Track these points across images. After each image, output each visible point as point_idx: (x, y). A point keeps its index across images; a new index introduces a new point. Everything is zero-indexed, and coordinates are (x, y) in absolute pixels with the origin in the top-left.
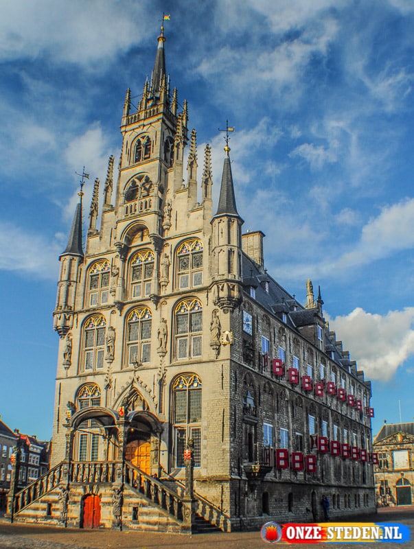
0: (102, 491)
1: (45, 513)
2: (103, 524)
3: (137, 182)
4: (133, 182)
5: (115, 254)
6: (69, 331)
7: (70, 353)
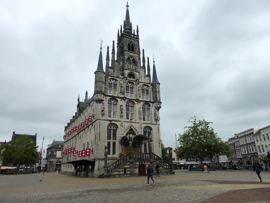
0: (146, 163)
1: (123, 173)
3: (130, 58)
4: (129, 57)
5: (120, 79)
6: (103, 102)
7: (104, 110)
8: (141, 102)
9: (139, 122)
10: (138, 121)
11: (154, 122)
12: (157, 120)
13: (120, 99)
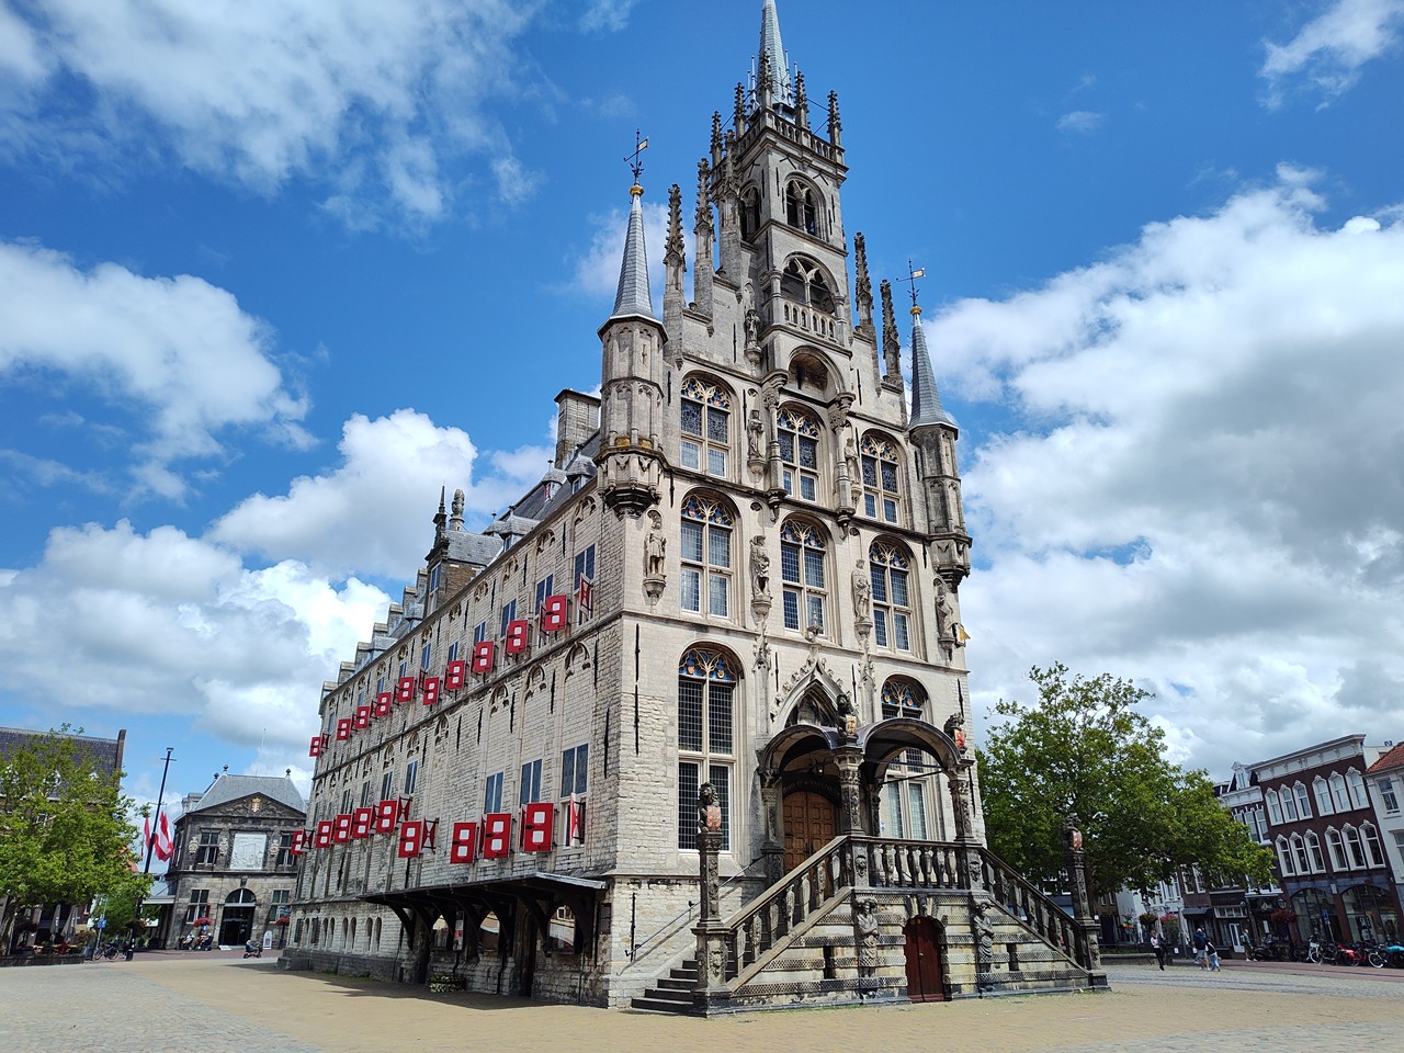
3: (801, 270)
4: (792, 263)
5: (747, 386)
6: (653, 506)
7: (663, 558)
8: (861, 530)
9: (856, 648)
10: (850, 641)
11: (935, 656)
12: (949, 643)
13: (749, 502)
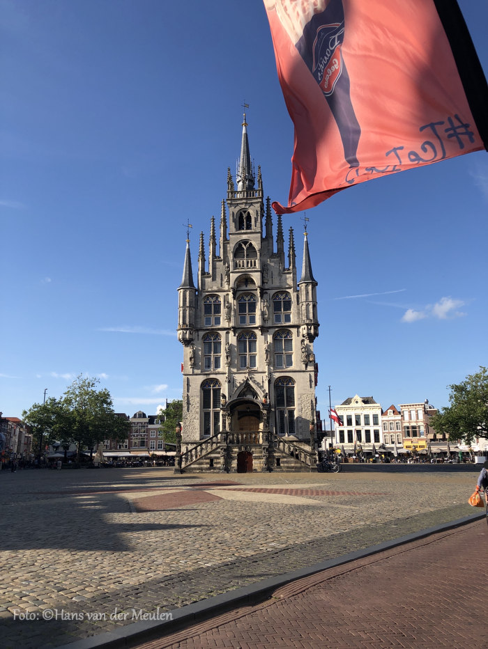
0: (253, 450)
1: (208, 466)
2: (255, 470)
3: (243, 246)
4: (240, 245)
5: (225, 293)
6: (192, 343)
7: (194, 357)
8: (269, 330)
10: (262, 368)
11: (300, 366)
13: (225, 332)
